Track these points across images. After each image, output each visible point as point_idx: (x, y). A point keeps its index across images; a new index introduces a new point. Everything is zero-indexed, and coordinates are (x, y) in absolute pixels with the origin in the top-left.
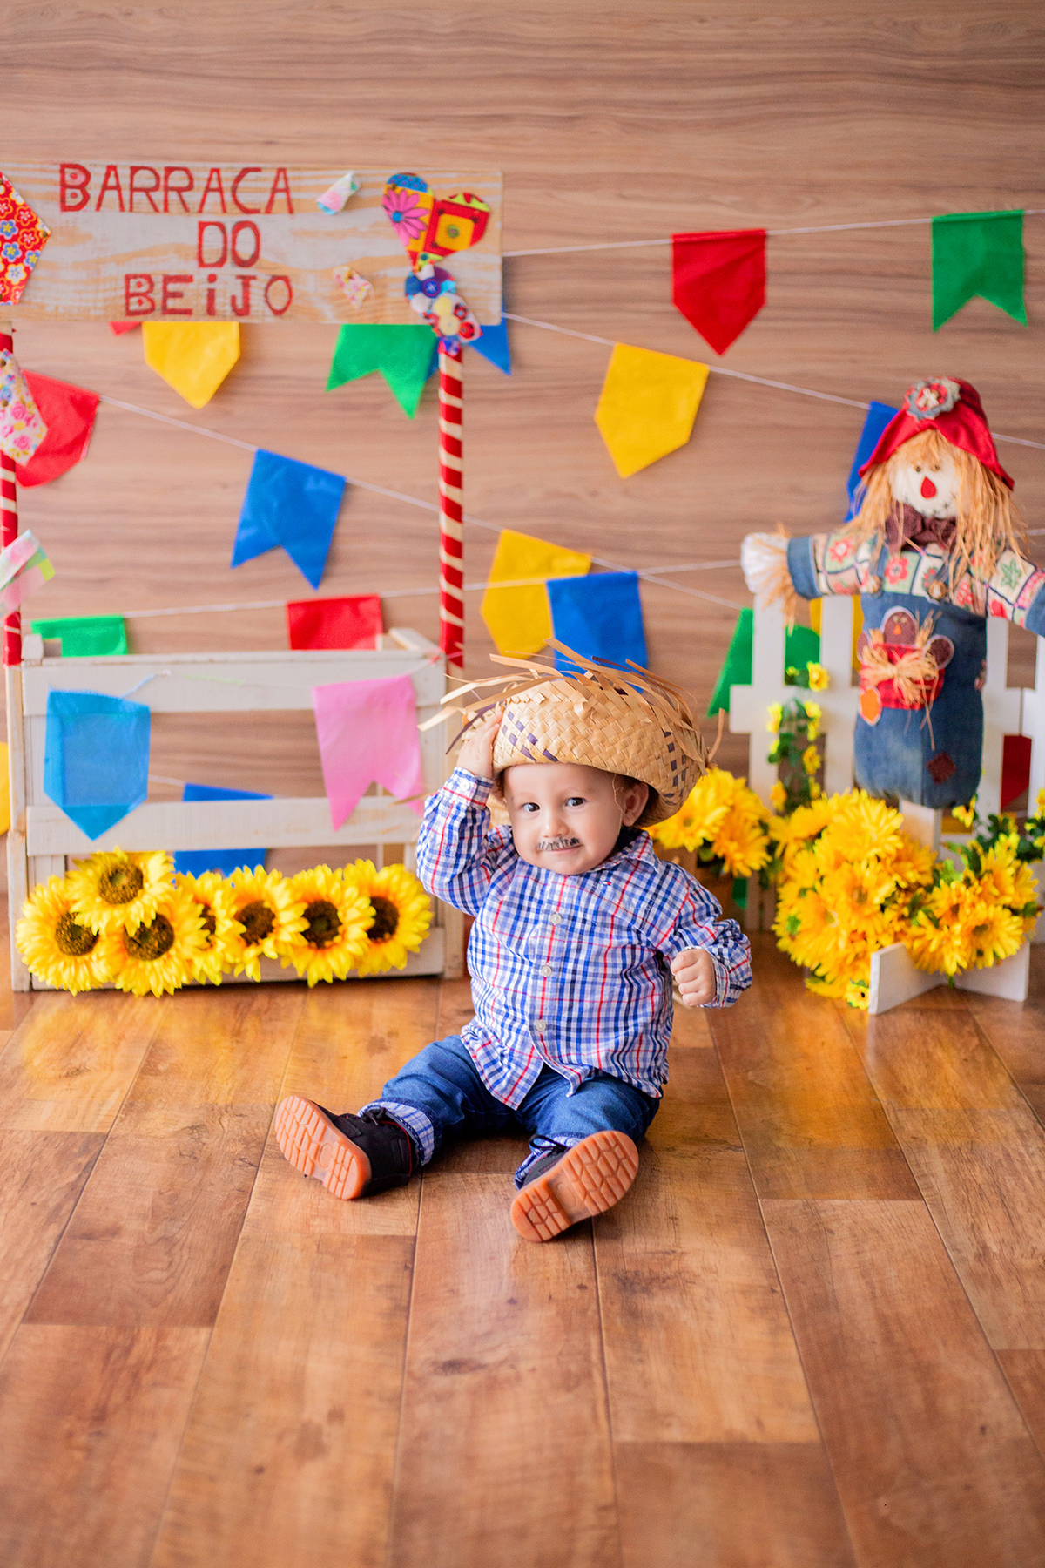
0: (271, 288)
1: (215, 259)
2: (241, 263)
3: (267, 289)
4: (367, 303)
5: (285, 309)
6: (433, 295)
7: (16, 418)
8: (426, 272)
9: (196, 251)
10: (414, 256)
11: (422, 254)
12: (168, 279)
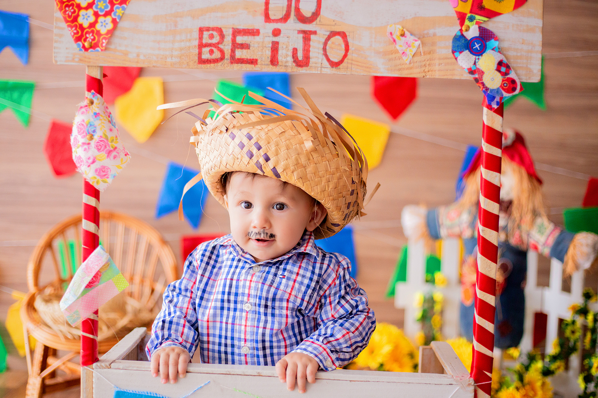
0: (329, 43)
1: (280, 15)
2: (302, 19)
3: (325, 44)
4: (416, 59)
5: (342, 61)
6: (479, 53)
7: (99, 150)
8: (472, 32)
9: (264, 8)
10: (462, 17)
11: (469, 15)
12: (236, 32)
